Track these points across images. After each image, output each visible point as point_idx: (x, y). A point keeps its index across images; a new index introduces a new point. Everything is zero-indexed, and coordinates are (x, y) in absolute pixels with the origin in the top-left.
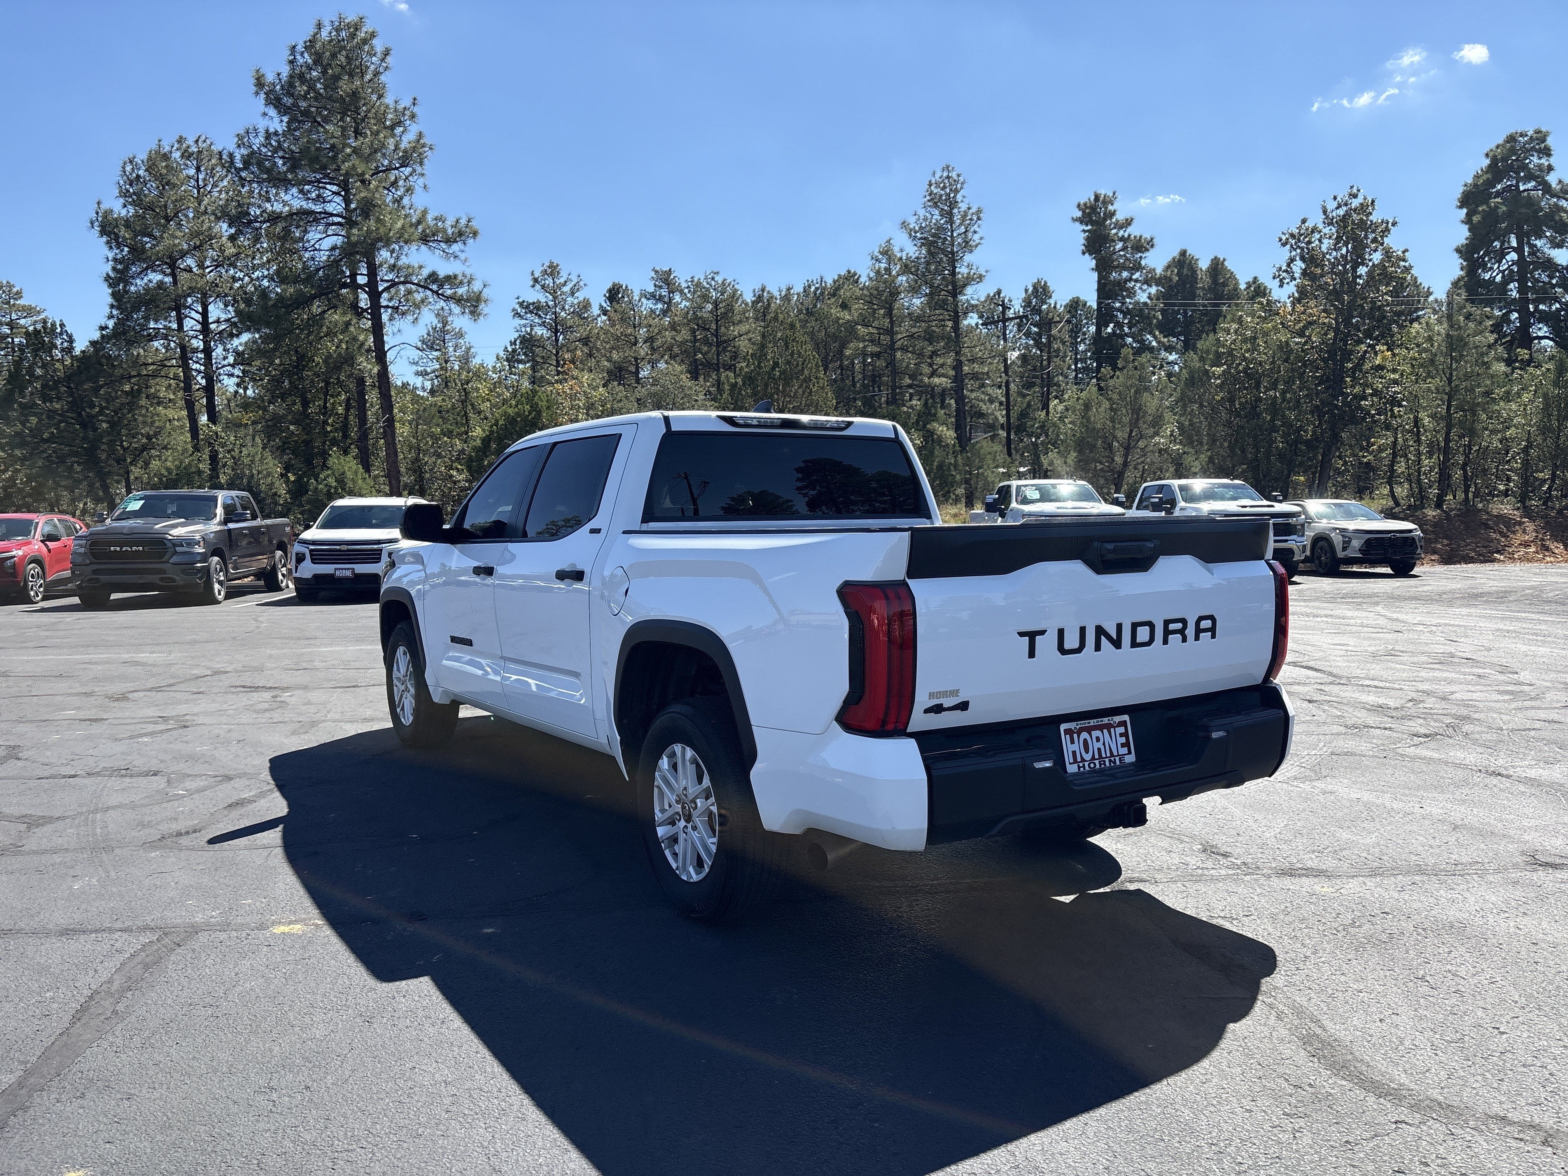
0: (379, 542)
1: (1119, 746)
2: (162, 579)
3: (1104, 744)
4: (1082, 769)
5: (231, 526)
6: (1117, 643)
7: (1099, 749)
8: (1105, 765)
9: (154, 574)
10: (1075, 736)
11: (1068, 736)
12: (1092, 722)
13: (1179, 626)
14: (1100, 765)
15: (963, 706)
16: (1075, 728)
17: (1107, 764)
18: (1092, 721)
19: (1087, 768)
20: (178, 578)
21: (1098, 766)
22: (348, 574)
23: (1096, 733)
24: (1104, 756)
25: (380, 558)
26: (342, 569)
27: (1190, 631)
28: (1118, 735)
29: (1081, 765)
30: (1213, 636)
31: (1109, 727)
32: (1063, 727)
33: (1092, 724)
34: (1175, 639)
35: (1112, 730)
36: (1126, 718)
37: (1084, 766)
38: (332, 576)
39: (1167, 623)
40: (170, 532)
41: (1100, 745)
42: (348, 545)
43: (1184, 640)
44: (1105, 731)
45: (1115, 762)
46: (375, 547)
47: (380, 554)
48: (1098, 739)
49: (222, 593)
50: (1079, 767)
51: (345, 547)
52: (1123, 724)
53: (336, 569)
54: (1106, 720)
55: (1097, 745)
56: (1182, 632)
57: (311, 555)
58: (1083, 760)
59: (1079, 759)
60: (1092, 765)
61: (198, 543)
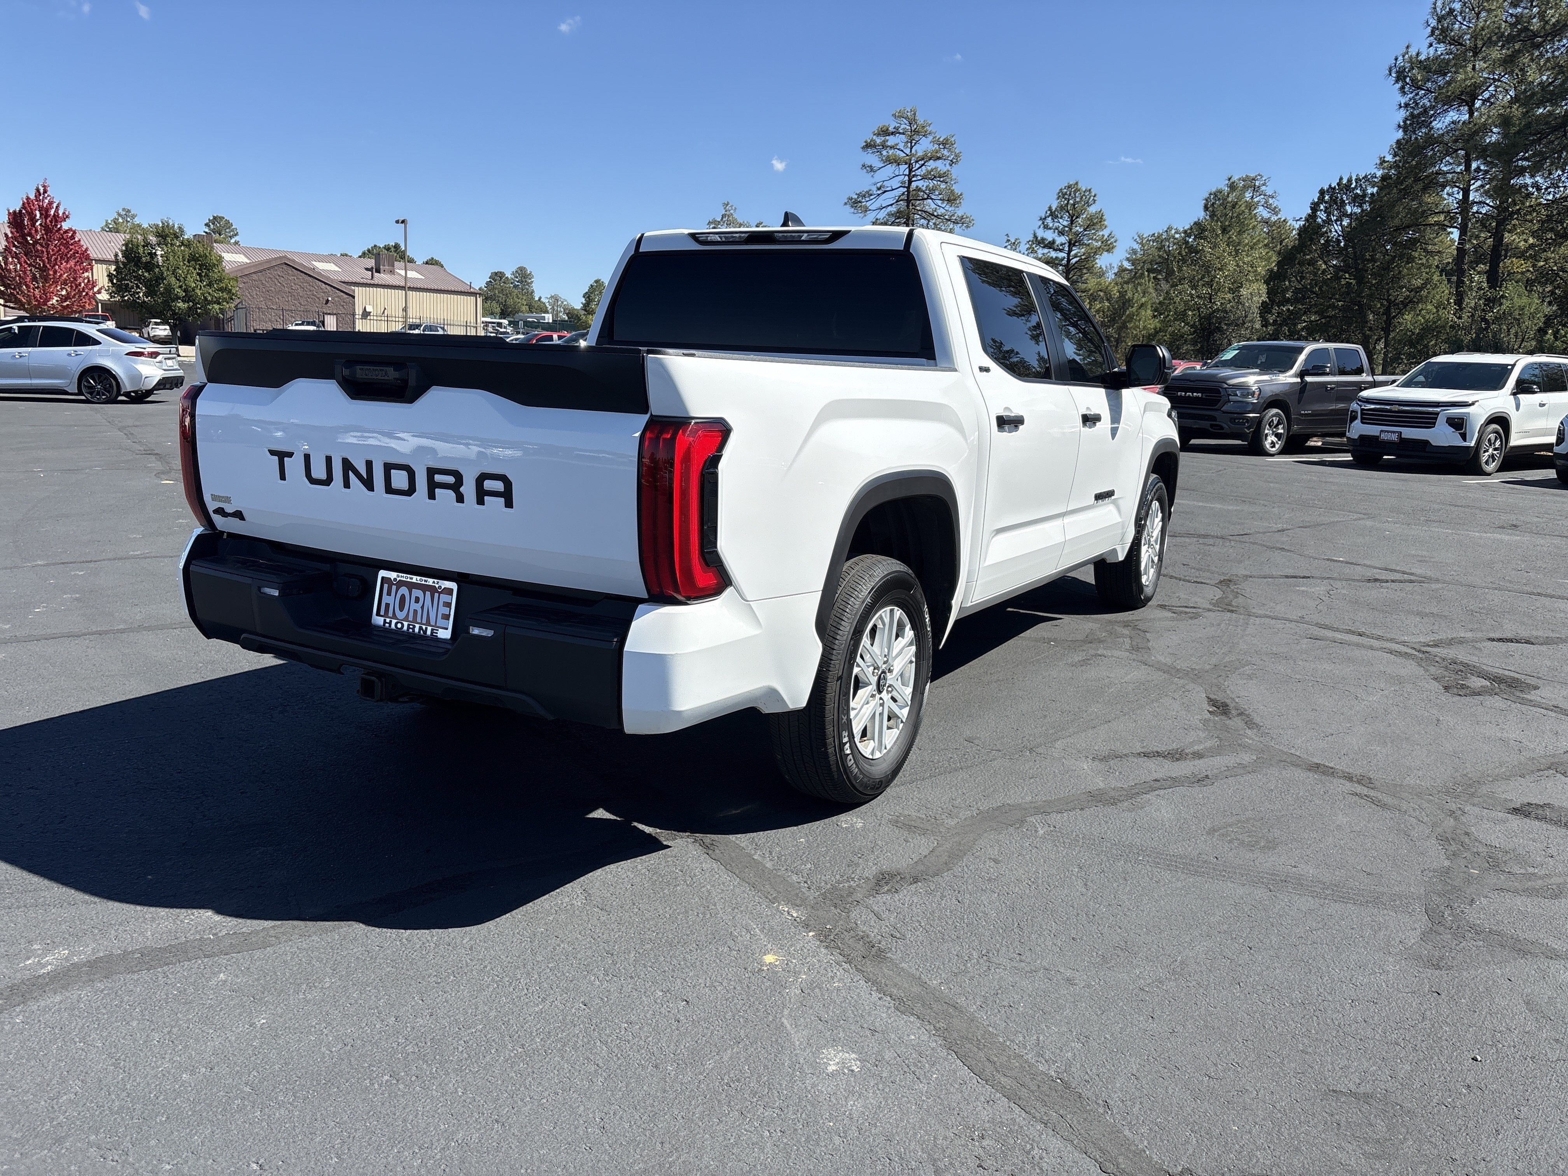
0: (1437, 404)
1: (440, 616)
2: (1212, 426)
3: (422, 607)
4: (387, 625)
5: (1309, 379)
6: (369, 484)
7: (415, 611)
8: (414, 631)
9: (1207, 420)
10: (394, 587)
11: (386, 586)
12: (415, 579)
13: (451, 479)
14: (409, 628)
15: (239, 515)
16: (395, 579)
17: (417, 630)
18: (415, 577)
19: (393, 626)
20: (1225, 426)
21: (405, 628)
22: (1394, 437)
23: (417, 593)
24: (419, 620)
25: (1434, 423)
26: (1388, 432)
27: (469, 489)
28: (441, 604)
29: (388, 620)
30: (509, 504)
31: (433, 590)
32: (382, 573)
33: (414, 580)
34: (445, 496)
35: (436, 595)
36: (453, 586)
37: (390, 623)
38: (1377, 438)
39: (431, 472)
40: (1228, 382)
41: (418, 606)
42: (1400, 405)
43: (460, 499)
44: (428, 594)
45: (425, 632)
46: (1431, 409)
47: (1436, 419)
48: (417, 600)
49: (1277, 446)
50: (385, 621)
51: (1396, 408)
52: (449, 591)
53: (1382, 431)
54: (430, 581)
55: (414, 606)
56: (456, 488)
57: (1362, 414)
58: (394, 616)
59: (390, 614)
60: (399, 626)
61: (1253, 394)
